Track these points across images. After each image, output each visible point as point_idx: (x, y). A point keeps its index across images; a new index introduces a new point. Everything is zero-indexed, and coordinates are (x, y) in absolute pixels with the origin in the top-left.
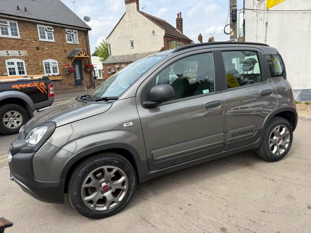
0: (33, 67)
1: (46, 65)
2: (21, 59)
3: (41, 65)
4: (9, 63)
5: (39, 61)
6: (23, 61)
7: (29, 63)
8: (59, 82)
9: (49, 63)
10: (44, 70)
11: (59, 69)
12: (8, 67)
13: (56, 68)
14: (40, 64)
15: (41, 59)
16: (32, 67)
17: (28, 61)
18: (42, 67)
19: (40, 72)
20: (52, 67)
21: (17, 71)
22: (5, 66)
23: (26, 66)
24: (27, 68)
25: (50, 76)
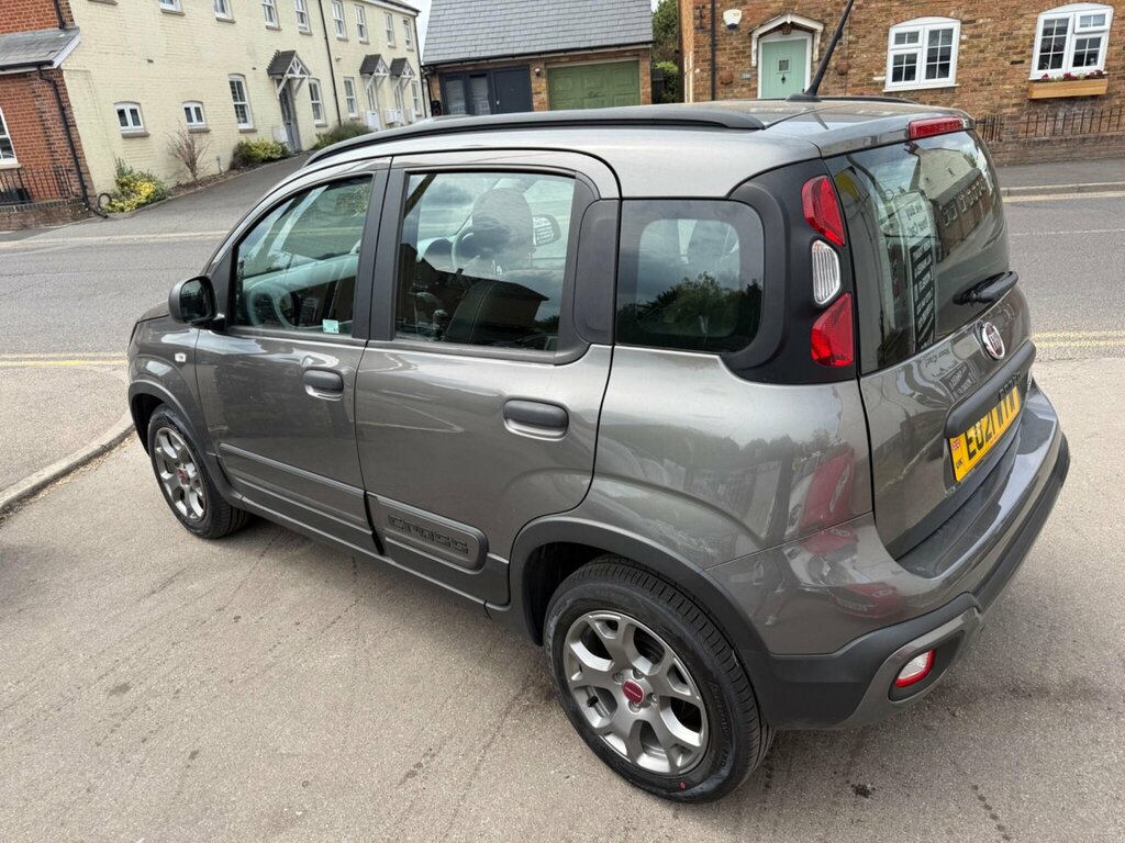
0: (986, 47)
1: (1046, 32)
2: (947, 16)
3: (1025, 36)
4: (900, 38)
5: (1022, 15)
6: (956, 26)
7: (976, 32)
8: (1088, 107)
9: (1067, 20)
10: (1031, 56)
11: (1110, 45)
12: (894, 49)
13: (1096, 42)
14: (1021, 32)
15: (1035, 7)
16: (982, 45)
17: (974, 21)
18: (1028, 41)
19: (1013, 63)
20: (1075, 38)
21: (921, 66)
22: (886, 49)
23: (962, 42)
24: (961, 52)
25: (1052, 81)
